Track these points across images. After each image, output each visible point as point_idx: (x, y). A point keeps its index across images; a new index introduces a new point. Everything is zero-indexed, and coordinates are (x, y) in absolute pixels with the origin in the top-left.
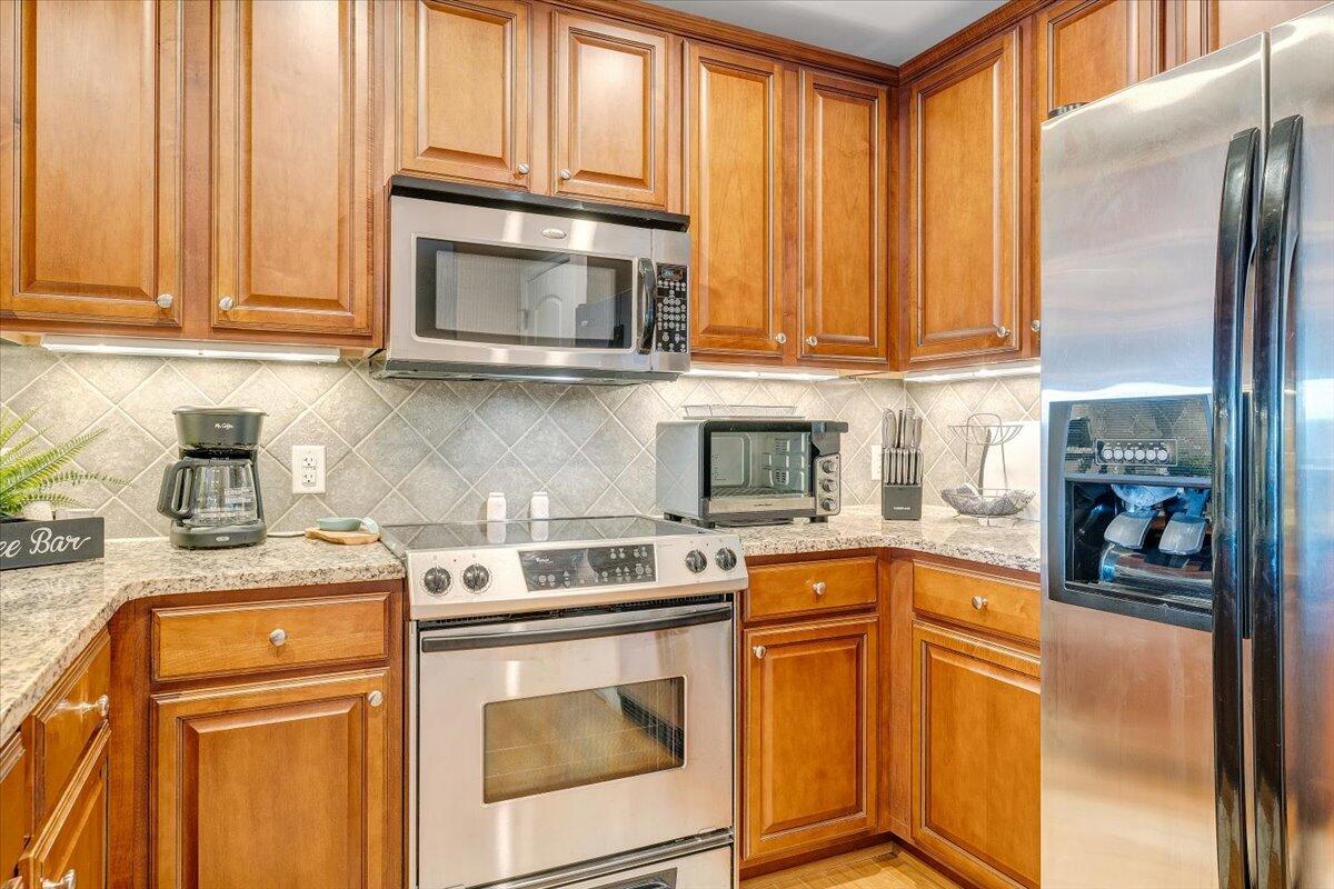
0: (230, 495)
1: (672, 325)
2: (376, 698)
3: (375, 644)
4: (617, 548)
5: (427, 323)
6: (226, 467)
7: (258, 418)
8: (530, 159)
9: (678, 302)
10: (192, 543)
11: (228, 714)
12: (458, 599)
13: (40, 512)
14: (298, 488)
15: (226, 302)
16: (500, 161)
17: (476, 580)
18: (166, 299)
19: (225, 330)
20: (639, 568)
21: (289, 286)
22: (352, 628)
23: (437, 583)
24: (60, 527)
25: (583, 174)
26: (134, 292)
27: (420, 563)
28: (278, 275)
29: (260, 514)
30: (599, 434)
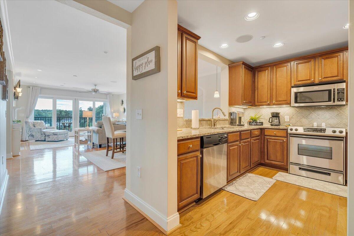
0: (276, 121)
1: (341, 98)
2: (285, 140)
3: (285, 135)
4: (319, 129)
5: (296, 102)
6: (275, 118)
7: (279, 113)
8: (315, 78)
9: (342, 94)
10: (272, 125)
11: (270, 139)
12: (294, 131)
13: (258, 121)
14: (286, 121)
15: (274, 102)
16: (309, 80)
17: (296, 130)
18: (268, 102)
19: (274, 104)
20: (322, 131)
21: (280, 99)
22: (283, 133)
23: (291, 130)
24: (260, 123)
25: (324, 78)
26: (266, 102)
27: (289, 128)
28: (279, 98)
29: (279, 123)
30: (338, 114)
